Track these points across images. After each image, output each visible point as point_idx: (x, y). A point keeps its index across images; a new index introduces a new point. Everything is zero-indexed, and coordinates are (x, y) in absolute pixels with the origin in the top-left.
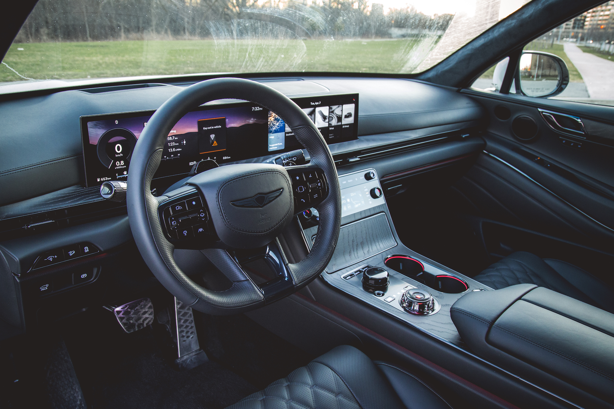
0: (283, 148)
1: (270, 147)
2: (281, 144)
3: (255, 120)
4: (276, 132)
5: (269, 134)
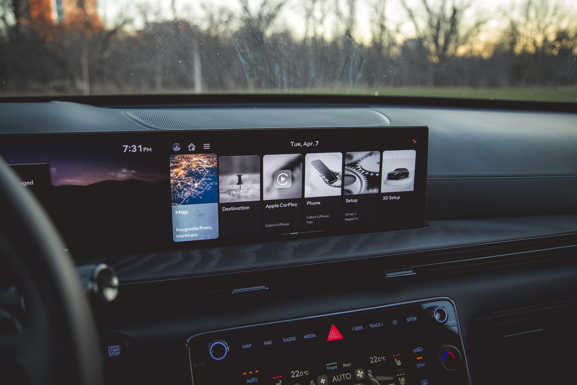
0: (216, 236)
1: (178, 233)
2: (209, 227)
3: (133, 173)
4: (192, 201)
5: (175, 205)
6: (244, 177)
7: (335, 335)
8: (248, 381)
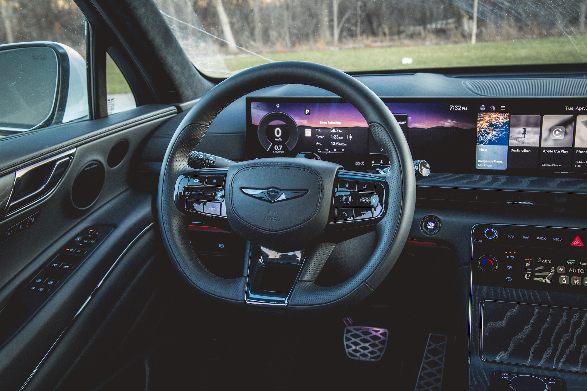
0: (504, 168)
1: (479, 163)
2: (501, 162)
3: (454, 123)
4: (490, 143)
5: (479, 144)
6: (528, 129)
7: (578, 243)
8: (508, 257)
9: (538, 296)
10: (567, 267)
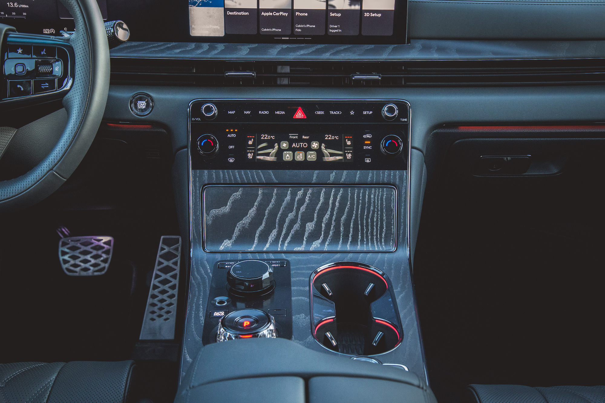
0: (222, 34)
1: (194, 29)
2: (218, 27)
4: (204, 4)
5: (191, 6)
7: (301, 115)
8: (229, 136)
9: (262, 176)
10: (291, 142)
